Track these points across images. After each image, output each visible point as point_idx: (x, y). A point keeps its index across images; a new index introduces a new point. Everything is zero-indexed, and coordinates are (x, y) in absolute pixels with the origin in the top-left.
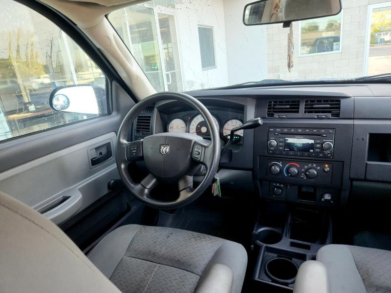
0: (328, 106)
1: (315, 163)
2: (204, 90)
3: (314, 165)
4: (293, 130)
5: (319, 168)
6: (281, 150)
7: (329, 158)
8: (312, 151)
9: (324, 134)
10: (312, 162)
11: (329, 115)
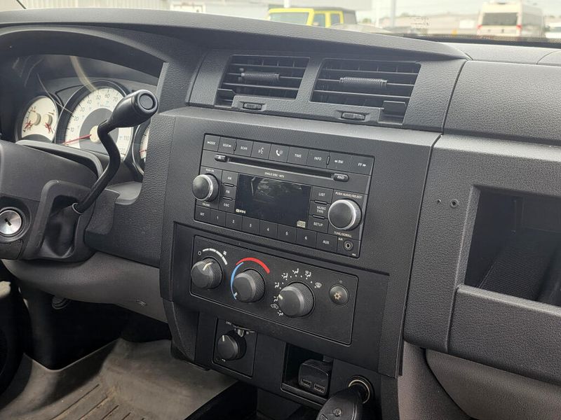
3: (308, 275)
5: (318, 285)
6: (226, 211)
8: (301, 224)
9: (342, 172)
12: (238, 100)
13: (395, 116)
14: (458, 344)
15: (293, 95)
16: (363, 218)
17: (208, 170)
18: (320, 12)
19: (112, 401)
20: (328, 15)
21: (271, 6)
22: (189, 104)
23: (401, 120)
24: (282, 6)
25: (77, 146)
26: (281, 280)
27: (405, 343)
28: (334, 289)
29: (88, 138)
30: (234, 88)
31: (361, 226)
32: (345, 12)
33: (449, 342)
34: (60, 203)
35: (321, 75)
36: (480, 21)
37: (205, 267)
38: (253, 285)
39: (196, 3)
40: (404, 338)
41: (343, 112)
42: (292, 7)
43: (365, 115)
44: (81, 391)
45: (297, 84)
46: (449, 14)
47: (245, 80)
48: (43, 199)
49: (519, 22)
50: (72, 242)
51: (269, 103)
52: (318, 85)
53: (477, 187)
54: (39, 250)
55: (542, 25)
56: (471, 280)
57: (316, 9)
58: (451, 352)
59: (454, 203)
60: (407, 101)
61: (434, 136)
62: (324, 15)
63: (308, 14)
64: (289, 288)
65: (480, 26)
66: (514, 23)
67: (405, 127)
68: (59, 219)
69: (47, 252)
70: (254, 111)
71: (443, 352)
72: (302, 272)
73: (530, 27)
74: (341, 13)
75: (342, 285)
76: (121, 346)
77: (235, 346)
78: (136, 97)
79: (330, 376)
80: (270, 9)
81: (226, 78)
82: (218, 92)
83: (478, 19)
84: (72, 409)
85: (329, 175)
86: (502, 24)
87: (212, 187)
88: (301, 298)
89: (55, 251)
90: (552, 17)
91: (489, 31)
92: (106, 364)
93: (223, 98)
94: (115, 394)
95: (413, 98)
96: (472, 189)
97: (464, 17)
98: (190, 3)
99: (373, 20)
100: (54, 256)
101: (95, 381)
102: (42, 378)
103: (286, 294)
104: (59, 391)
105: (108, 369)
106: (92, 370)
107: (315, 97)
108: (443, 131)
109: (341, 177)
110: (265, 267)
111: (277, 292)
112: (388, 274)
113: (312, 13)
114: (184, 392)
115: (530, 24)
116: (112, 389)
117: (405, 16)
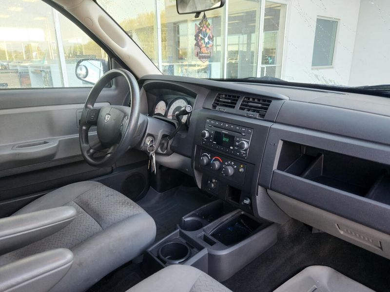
0: (260, 105)
1: (233, 161)
2: (210, 79)
4: (227, 126)
7: (244, 158)
10: (232, 159)
11: (257, 115)
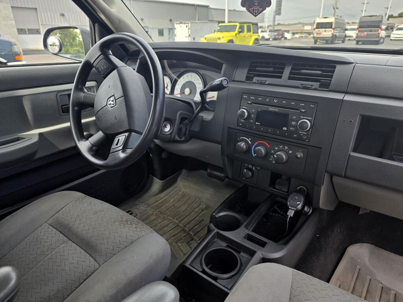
12: (255, 79)
13: (325, 86)
14: (348, 174)
15: (280, 77)
16: (312, 127)
17: (244, 107)
18: (242, 25)
19: (183, 192)
20: (245, 26)
21: (219, 22)
22: (234, 81)
23: (328, 88)
24: (224, 22)
25: (179, 96)
26: (274, 150)
27: (326, 174)
28: (297, 154)
29: (184, 93)
30: (254, 74)
31: (311, 130)
32: (253, 24)
33: (345, 174)
34: (183, 119)
35: (292, 69)
36: (315, 27)
37: (243, 144)
38: (263, 151)
39: (186, 22)
40: (326, 172)
41: (302, 84)
42: (229, 22)
43: (312, 86)
44: (171, 189)
45: (282, 73)
46: (300, 23)
47: (258, 71)
48: (178, 118)
49: (333, 27)
50: (185, 134)
51: (269, 80)
52: (291, 73)
53: (361, 115)
54: (175, 137)
55: (344, 28)
56: (355, 150)
57: (240, 23)
58: (345, 177)
59: (351, 121)
60: (331, 80)
61: (343, 95)
62: (244, 26)
63: (236, 25)
64: (279, 153)
65: (314, 29)
66: (331, 27)
67: (330, 91)
68: (182, 126)
69: (177, 138)
70: (262, 84)
71: (341, 176)
72: (284, 147)
73: (338, 29)
74: (251, 25)
75: (301, 152)
76: (184, 172)
77: (250, 173)
78: (222, 80)
79: (289, 185)
80: (219, 24)
81: (250, 70)
82: (247, 76)
83: (314, 25)
84: (169, 195)
85: (298, 110)
86: (325, 28)
87: (246, 114)
88: (284, 157)
89: (180, 138)
90: (348, 23)
91: (319, 31)
92: (179, 179)
93: (249, 78)
94: (184, 190)
95: (333, 79)
96: (359, 116)
97: (306, 24)
98: (183, 22)
99: (264, 27)
100: (179, 139)
101: (176, 185)
102: (157, 184)
103: (277, 155)
104: (163, 189)
105: (181, 181)
106: (174, 181)
107: (290, 78)
108: (346, 93)
109: (303, 111)
110: (268, 145)
111: (273, 155)
112: (321, 148)
113: (238, 25)
114: (211, 190)
115: (339, 27)
116: (183, 188)
117: (279, 24)
